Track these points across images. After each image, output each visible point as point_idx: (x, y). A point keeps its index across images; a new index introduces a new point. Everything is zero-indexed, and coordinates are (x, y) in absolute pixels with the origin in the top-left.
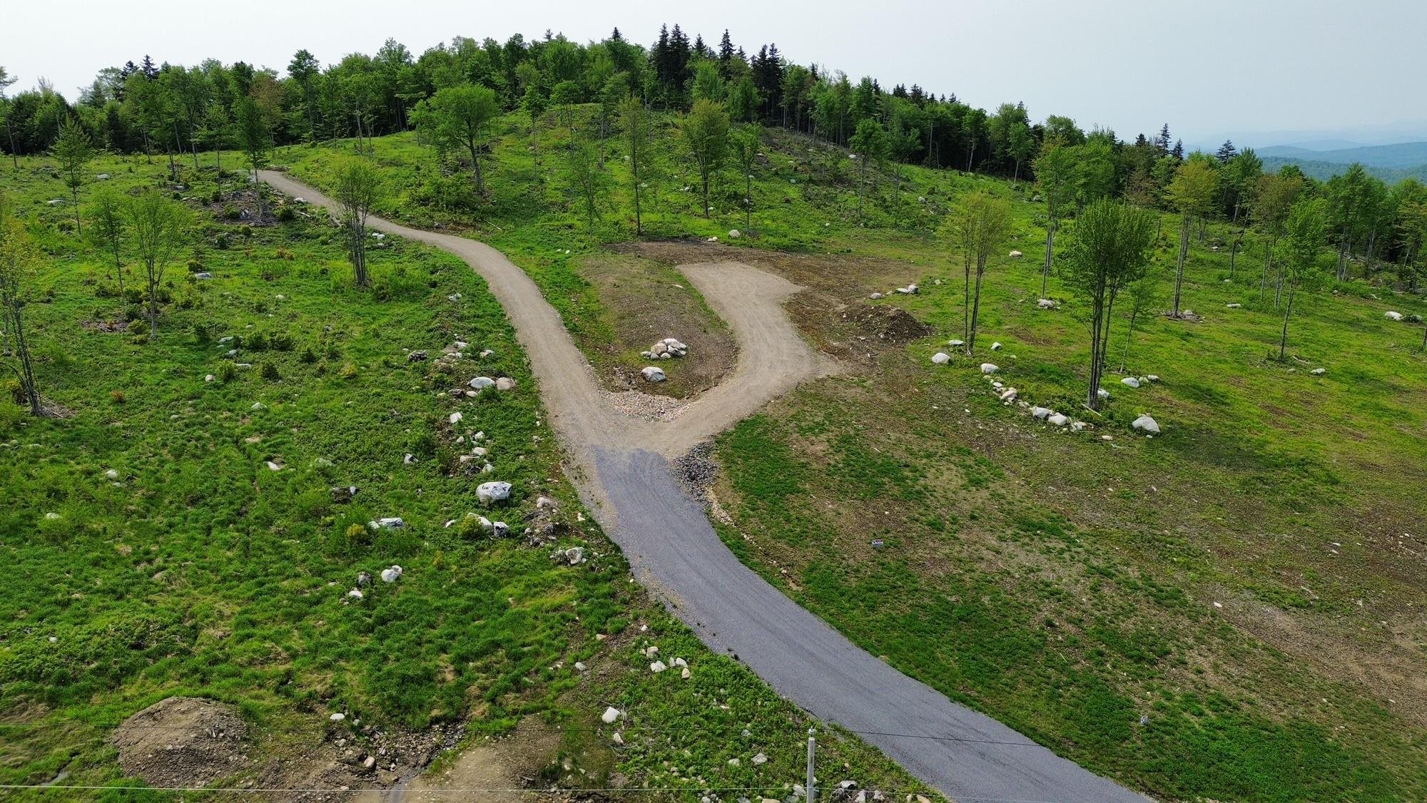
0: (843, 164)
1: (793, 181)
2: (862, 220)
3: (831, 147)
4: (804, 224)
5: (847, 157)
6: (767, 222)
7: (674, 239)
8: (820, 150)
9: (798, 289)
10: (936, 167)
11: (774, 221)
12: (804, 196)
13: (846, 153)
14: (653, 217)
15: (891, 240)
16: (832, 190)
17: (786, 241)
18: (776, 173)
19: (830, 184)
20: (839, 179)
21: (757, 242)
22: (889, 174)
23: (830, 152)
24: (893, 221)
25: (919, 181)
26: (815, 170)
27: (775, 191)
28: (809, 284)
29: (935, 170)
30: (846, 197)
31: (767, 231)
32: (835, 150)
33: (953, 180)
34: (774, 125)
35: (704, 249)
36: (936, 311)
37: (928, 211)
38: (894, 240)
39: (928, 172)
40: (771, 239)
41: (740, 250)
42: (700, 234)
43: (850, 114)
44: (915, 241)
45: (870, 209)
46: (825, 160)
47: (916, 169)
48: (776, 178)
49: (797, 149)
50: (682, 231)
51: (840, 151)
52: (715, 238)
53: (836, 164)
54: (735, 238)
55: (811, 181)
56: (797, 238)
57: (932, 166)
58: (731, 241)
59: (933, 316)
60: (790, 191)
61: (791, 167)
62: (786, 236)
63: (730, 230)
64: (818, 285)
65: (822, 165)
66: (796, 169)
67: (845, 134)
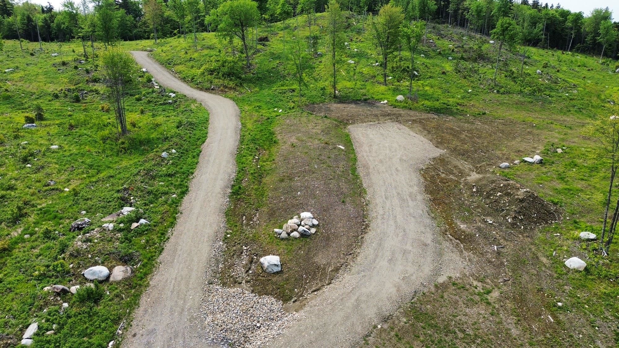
0: (485, 47)
1: (450, 58)
2: (496, 87)
3: (478, 36)
4: (453, 90)
5: (488, 42)
6: (427, 88)
7: (356, 102)
8: (471, 38)
9: (438, 152)
10: (547, 48)
11: (432, 87)
12: (456, 69)
13: (488, 40)
14: (349, 84)
15: (517, 104)
16: (475, 65)
17: (437, 104)
18: (440, 53)
19: (475, 60)
20: (481, 57)
21: (416, 105)
22: (516, 54)
23: (477, 39)
24: (519, 88)
25: (536, 58)
26: (465, 51)
27: (437, 65)
28: (448, 148)
29: (546, 50)
30: (485, 70)
31: (426, 96)
32: (481, 38)
33: (559, 57)
34: (444, 23)
35: (375, 111)
36: (561, 186)
37: (543, 80)
38: (520, 104)
39: (541, 51)
40: (427, 103)
41: (402, 112)
42: (376, 97)
43: (493, 16)
44: (536, 105)
45: (502, 79)
46: (473, 45)
47: (533, 50)
48: (440, 57)
49: (456, 37)
50: (365, 95)
51: (484, 38)
52: (386, 101)
53: (480, 47)
54: (401, 102)
55: (462, 58)
56: (446, 102)
57: (544, 48)
58: (397, 104)
59: (559, 192)
60: (447, 65)
61: (450, 49)
62: (438, 100)
63: (397, 95)
64: (455, 149)
65: (470, 48)
66: (453, 51)
67: (488, 28)
